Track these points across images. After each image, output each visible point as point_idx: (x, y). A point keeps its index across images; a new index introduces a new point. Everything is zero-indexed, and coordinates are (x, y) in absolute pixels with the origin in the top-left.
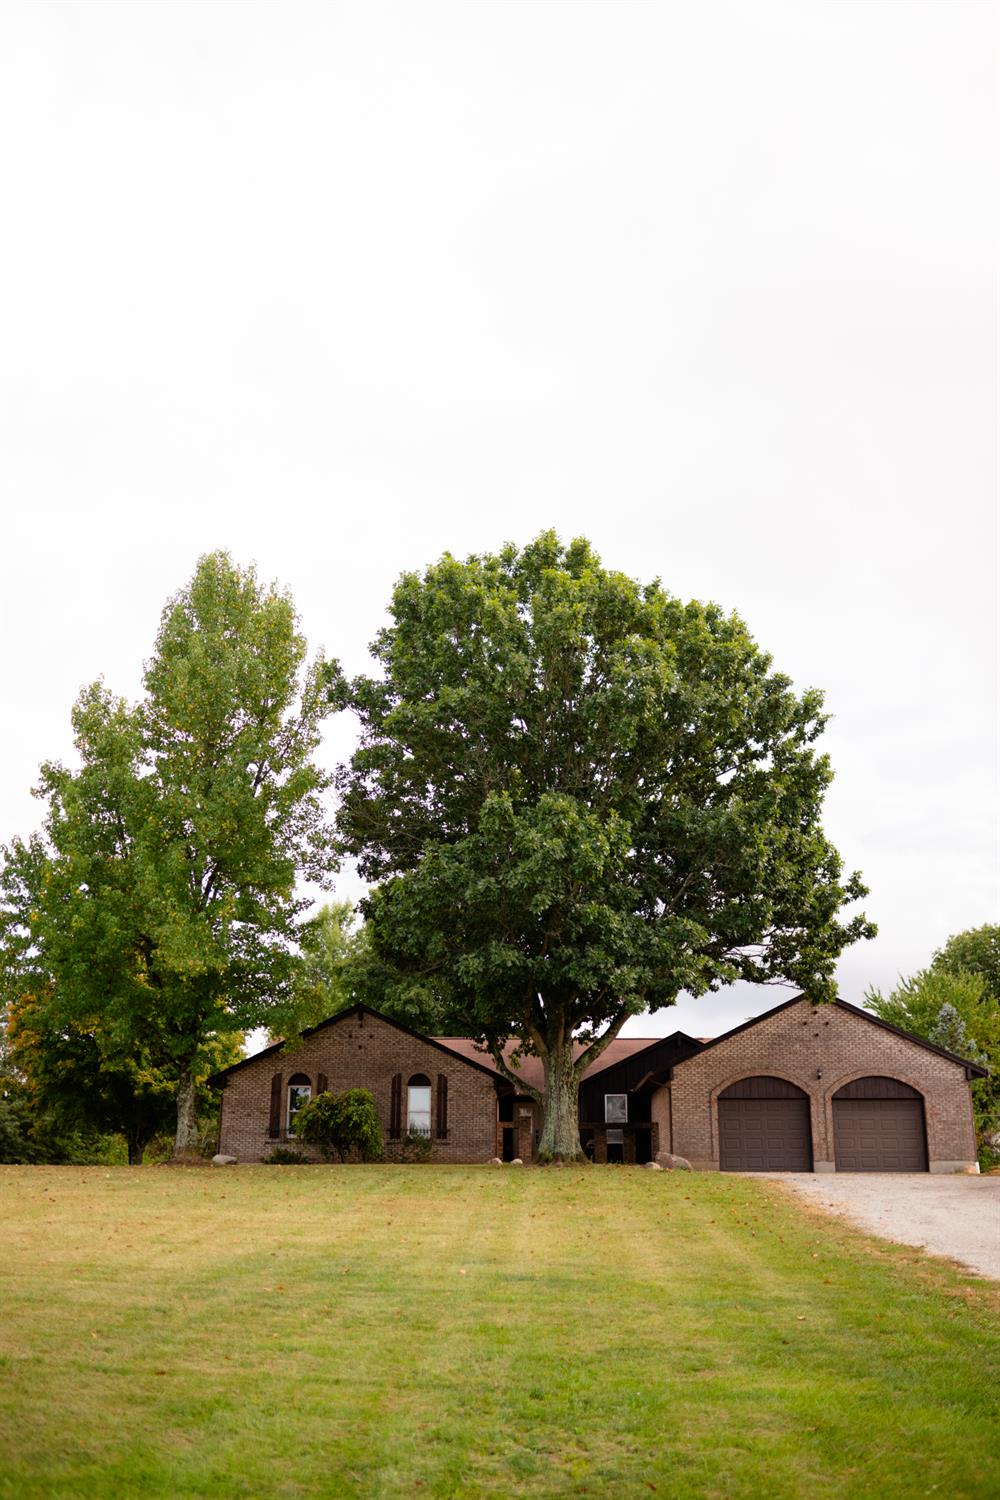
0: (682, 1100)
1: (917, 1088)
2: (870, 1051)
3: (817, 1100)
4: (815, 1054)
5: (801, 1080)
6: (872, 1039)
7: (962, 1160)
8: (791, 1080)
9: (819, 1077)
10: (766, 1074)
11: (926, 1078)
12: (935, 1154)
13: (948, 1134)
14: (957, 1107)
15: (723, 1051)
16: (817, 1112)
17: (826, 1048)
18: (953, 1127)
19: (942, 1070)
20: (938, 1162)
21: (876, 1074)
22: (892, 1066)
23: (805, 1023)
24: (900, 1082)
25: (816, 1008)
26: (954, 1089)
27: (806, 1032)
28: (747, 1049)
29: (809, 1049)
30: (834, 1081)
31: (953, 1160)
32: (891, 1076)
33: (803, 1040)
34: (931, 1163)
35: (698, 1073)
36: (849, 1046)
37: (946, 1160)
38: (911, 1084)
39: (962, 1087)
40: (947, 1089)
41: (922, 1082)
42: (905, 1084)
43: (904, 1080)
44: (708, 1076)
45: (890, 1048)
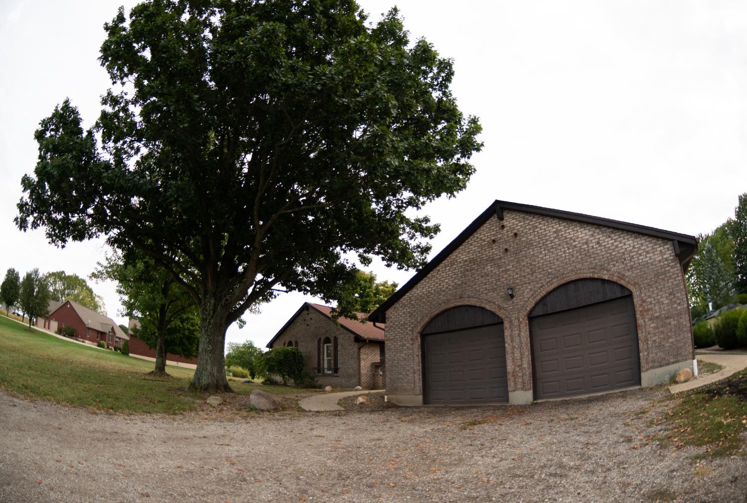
0: (392, 339)
1: (622, 282)
2: (564, 252)
3: (511, 322)
4: (506, 271)
5: (494, 303)
6: (566, 238)
7: (677, 362)
8: (483, 305)
9: (512, 296)
10: (460, 304)
11: (632, 267)
12: (648, 363)
13: (662, 332)
14: (670, 294)
15: (423, 288)
16: (512, 336)
17: (518, 262)
18: (668, 321)
19: (648, 252)
20: (651, 371)
21: (574, 278)
22: (591, 263)
23: (494, 241)
24: (603, 281)
25: (505, 223)
26: (664, 273)
27: (496, 251)
28: (443, 281)
29: (500, 267)
30: (528, 298)
31: (668, 364)
32: (591, 275)
33: (493, 260)
34: (643, 375)
35: (404, 313)
36: (541, 253)
37: (661, 366)
38: (615, 279)
39: (672, 267)
40: (657, 275)
41: (627, 274)
42: (609, 282)
43: (606, 277)
44: (411, 315)
45: (586, 243)
